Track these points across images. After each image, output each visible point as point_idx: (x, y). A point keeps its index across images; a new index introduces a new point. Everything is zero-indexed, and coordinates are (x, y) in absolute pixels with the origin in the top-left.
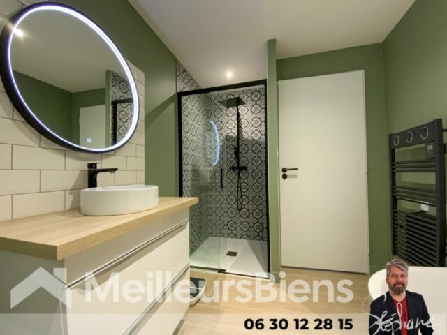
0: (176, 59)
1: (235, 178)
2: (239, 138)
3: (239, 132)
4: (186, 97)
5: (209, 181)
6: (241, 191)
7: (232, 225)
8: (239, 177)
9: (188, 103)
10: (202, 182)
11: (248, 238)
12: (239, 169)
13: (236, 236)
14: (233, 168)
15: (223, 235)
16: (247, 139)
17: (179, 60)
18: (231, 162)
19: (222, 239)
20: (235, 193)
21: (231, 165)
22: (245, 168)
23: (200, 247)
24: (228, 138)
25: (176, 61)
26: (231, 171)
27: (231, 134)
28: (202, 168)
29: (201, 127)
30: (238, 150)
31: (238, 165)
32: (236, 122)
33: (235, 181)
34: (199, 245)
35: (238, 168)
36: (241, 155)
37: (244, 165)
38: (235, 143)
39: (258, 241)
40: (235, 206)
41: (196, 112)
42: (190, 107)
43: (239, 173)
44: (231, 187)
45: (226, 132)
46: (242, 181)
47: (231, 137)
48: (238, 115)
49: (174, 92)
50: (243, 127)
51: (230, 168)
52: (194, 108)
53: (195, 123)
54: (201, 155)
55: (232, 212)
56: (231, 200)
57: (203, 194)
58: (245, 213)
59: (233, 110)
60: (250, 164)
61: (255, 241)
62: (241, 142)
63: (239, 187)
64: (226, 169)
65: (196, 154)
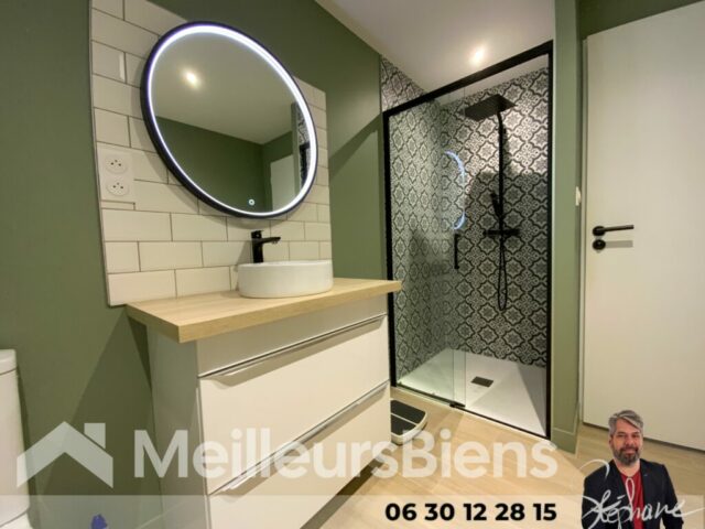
0: (380, 56)
1: (494, 250)
2: (502, 175)
3: (503, 163)
4: (398, 118)
5: (445, 256)
6: (506, 274)
7: (488, 335)
8: (503, 249)
9: (402, 127)
10: (430, 259)
11: (520, 359)
12: (503, 233)
13: (495, 354)
14: (490, 233)
15: (471, 349)
16: (520, 175)
17: (385, 56)
18: (487, 221)
19: (470, 355)
20: (494, 279)
21: (487, 228)
22: (515, 232)
23: (429, 362)
24: (480, 179)
25: (379, 58)
26: (487, 238)
27: (487, 169)
28: (430, 236)
29: (428, 165)
30: (502, 198)
31: (501, 227)
32: (497, 145)
33: (496, 256)
34: (426, 359)
35: (501, 232)
36: (507, 208)
37: (513, 226)
38: (495, 186)
39: (537, 368)
40: (494, 302)
41: (420, 139)
42: (407, 132)
43: (502, 241)
44: (488, 268)
45: (477, 166)
46: (508, 256)
47: (487, 175)
48: (502, 131)
49: (377, 113)
50: (512, 152)
51: (484, 233)
52: (416, 134)
53: (416, 160)
54: (429, 213)
55: (488, 313)
56: (487, 290)
57: (433, 279)
58: (514, 316)
59: (491, 123)
60: (527, 223)
61: (533, 367)
62: (507, 183)
63: (502, 268)
64: (476, 234)
65: (419, 211)
